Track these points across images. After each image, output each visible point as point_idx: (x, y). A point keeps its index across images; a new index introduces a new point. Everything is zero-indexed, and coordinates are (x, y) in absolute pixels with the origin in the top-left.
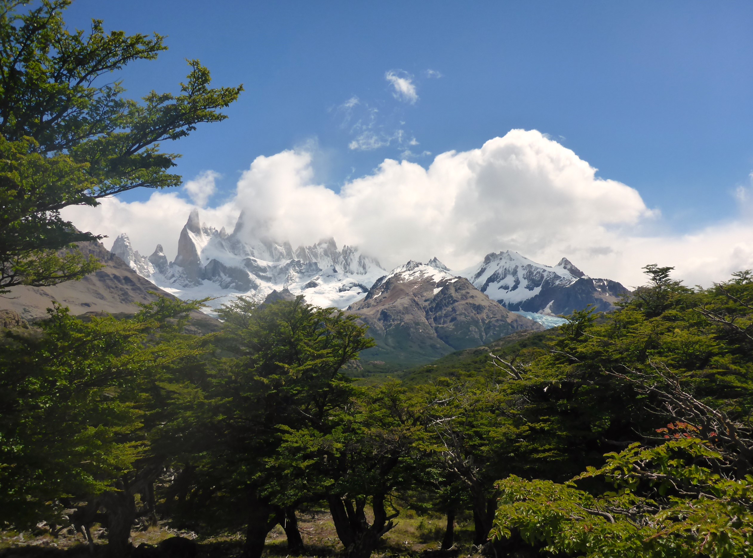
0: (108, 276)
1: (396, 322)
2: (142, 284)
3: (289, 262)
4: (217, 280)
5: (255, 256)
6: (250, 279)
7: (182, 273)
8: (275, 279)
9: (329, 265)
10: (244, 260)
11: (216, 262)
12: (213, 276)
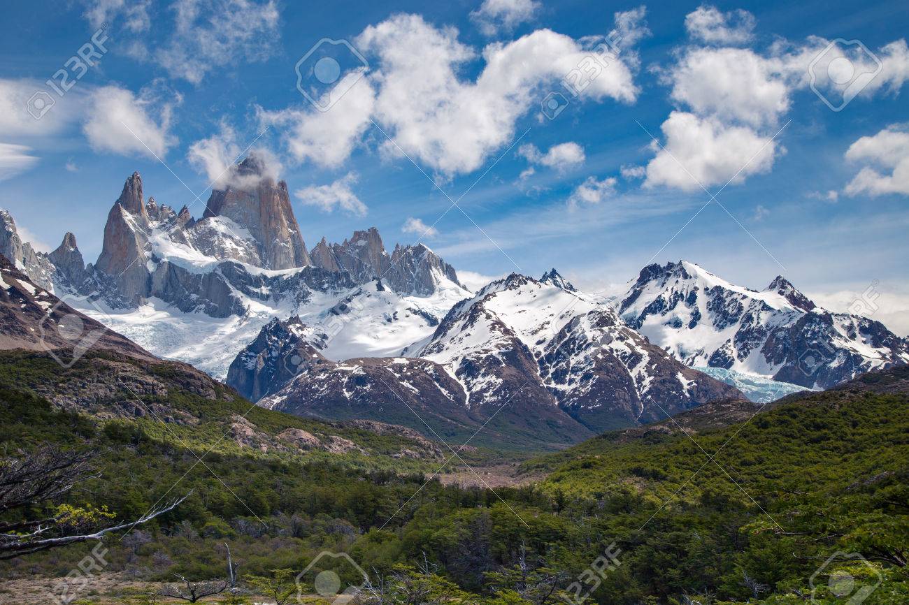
3: (300, 271)
4: (173, 298)
5: (240, 258)
6: (232, 297)
7: (109, 284)
8: (276, 299)
9: (371, 277)
10: (220, 265)
11: (171, 266)
12: (165, 290)
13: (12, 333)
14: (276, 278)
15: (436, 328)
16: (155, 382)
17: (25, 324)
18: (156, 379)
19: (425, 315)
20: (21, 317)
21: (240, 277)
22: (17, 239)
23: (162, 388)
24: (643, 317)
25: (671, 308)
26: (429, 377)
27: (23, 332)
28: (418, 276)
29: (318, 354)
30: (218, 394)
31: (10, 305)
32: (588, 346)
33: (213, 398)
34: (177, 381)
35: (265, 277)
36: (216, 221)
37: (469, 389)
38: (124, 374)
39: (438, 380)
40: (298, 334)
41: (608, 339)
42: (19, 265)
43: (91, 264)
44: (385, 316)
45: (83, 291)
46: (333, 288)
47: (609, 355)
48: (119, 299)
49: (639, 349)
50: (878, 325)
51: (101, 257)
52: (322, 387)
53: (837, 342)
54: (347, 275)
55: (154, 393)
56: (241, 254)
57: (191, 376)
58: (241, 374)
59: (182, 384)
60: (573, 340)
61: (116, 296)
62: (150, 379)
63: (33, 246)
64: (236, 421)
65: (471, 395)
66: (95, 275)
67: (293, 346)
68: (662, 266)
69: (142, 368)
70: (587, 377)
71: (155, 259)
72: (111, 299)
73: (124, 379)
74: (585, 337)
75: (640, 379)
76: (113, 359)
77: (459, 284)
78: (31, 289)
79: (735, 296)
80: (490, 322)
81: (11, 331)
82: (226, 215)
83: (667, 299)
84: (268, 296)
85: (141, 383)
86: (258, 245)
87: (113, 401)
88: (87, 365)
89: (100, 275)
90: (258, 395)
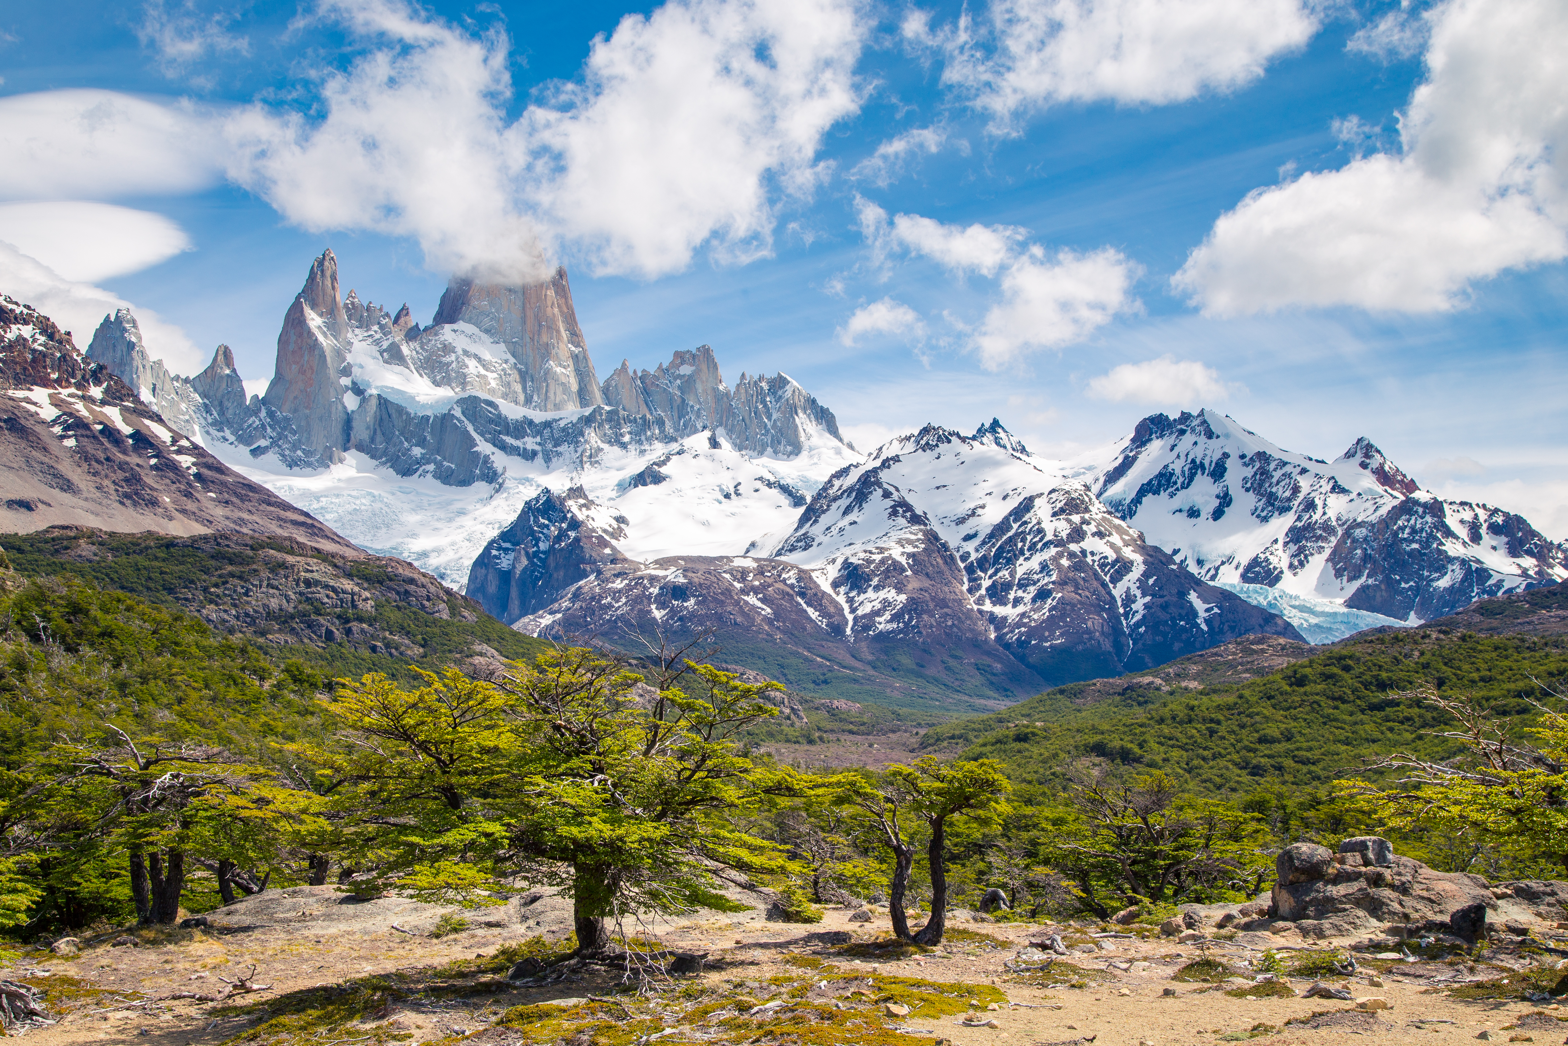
0: (88, 426)
3: (587, 414)
4: (385, 453)
5: (492, 391)
6: (477, 454)
7: (284, 429)
8: (548, 459)
9: (699, 426)
10: (461, 402)
11: (383, 402)
12: (372, 440)
13: (135, 504)
14: (547, 424)
15: (802, 510)
16: (356, 589)
17: (156, 490)
18: (358, 584)
19: (785, 489)
20: (150, 479)
21: (491, 421)
22: (143, 354)
23: (367, 599)
24: (1137, 500)
25: (1185, 486)
26: (788, 590)
27: (153, 503)
28: (774, 426)
29: (613, 548)
30: (453, 610)
31: (134, 459)
32: (1046, 545)
33: (445, 616)
34: (390, 589)
35: (531, 423)
36: (455, 331)
37: (853, 610)
38: (308, 575)
39: (802, 595)
40: (581, 516)
41: (1077, 534)
42: (146, 395)
43: (257, 396)
44: (721, 490)
45: (244, 439)
46: (640, 442)
47: (1079, 562)
48: (299, 453)
49: (1128, 553)
50: (1519, 520)
51: (273, 384)
52: (617, 602)
53: (1452, 548)
54: (661, 423)
55: (354, 606)
56: (493, 384)
57: (412, 581)
58: (490, 577)
59: (398, 593)
60: (1021, 535)
61: (295, 447)
62: (348, 585)
63: (167, 365)
64: (481, 654)
65: (855, 619)
66: (263, 414)
67: (572, 534)
68: (1171, 418)
69: (335, 566)
70: (1043, 595)
71: (358, 390)
72: (287, 452)
73: (308, 583)
74: (1040, 531)
75: (1129, 600)
76: (291, 552)
77: (841, 440)
78: (165, 435)
79: (1288, 469)
80: (889, 503)
81: (134, 501)
82: (469, 321)
83: (1178, 472)
84: (534, 454)
85: (334, 590)
86: (520, 371)
87: (292, 617)
88: (252, 560)
89: (271, 414)
90: (517, 611)
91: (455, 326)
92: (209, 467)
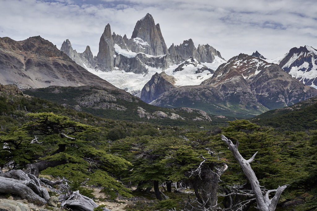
0: (60, 65)
1: (231, 92)
2: (79, 69)
3: (165, 56)
6: (142, 66)
7: (101, 63)
8: (157, 66)
9: (190, 57)
10: (138, 55)
11: (122, 56)
12: (120, 64)
14: (157, 58)
15: (213, 74)
18: (113, 95)
19: (209, 70)
20: (73, 75)
21: (145, 59)
22: (72, 49)
23: (115, 98)
24: (290, 68)
25: (301, 64)
28: (206, 56)
29: (172, 85)
30: (133, 100)
31: (70, 71)
32: (269, 79)
34: (120, 96)
35: (153, 58)
37: (225, 96)
39: (213, 93)
40: (164, 78)
41: (276, 76)
43: (95, 56)
45: (93, 65)
46: (176, 61)
49: (288, 80)
51: (99, 53)
54: (181, 56)
55: (112, 100)
57: (124, 94)
60: (263, 77)
62: (110, 95)
63: (77, 51)
66: (97, 60)
68: (298, 48)
70: (268, 90)
71: (117, 54)
73: (102, 95)
74: (267, 76)
75: (288, 90)
76: (99, 89)
77: (222, 58)
82: (139, 37)
84: (154, 65)
88: (91, 91)
91: (136, 38)
92: (85, 72)
